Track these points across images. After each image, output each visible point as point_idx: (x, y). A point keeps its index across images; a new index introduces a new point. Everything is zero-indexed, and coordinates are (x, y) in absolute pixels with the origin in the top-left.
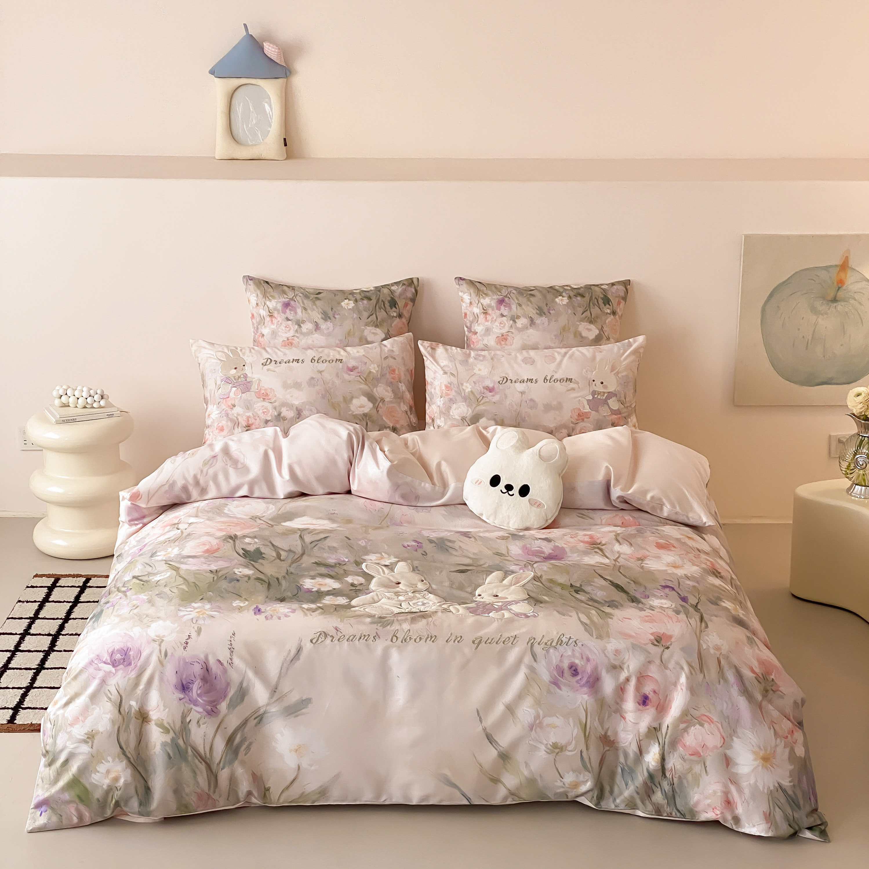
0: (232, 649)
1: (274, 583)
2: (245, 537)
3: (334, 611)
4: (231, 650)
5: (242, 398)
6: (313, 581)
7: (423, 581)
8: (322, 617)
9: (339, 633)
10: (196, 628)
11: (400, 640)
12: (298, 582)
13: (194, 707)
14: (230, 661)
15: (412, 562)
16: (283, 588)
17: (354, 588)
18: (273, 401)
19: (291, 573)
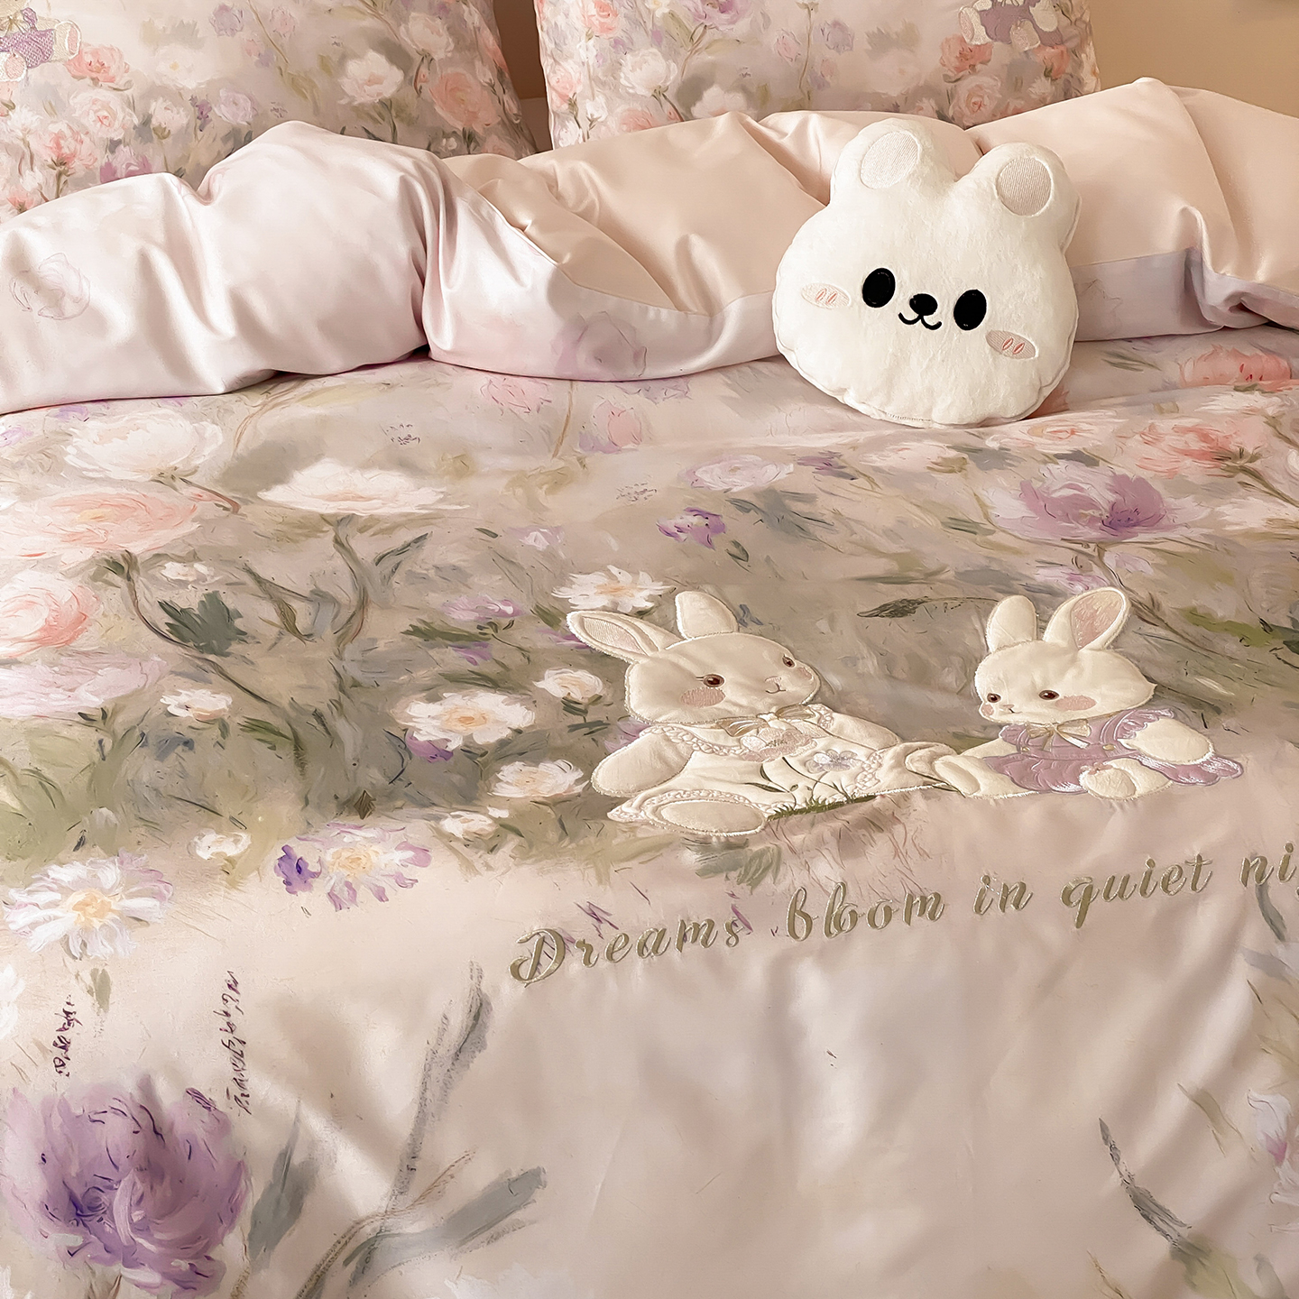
0: (238, 1047)
1: (312, 735)
2: (159, 557)
3: (561, 839)
4: (237, 1049)
5: (31, 81)
6: (434, 708)
7: (790, 664)
8: (526, 870)
9: (605, 927)
10: (89, 980)
11: (819, 927)
12: (391, 720)
13: (127, 1273)
14: (236, 1091)
15: (719, 590)
16: (349, 754)
17: (579, 720)
18: (120, 82)
19: (356, 684)
